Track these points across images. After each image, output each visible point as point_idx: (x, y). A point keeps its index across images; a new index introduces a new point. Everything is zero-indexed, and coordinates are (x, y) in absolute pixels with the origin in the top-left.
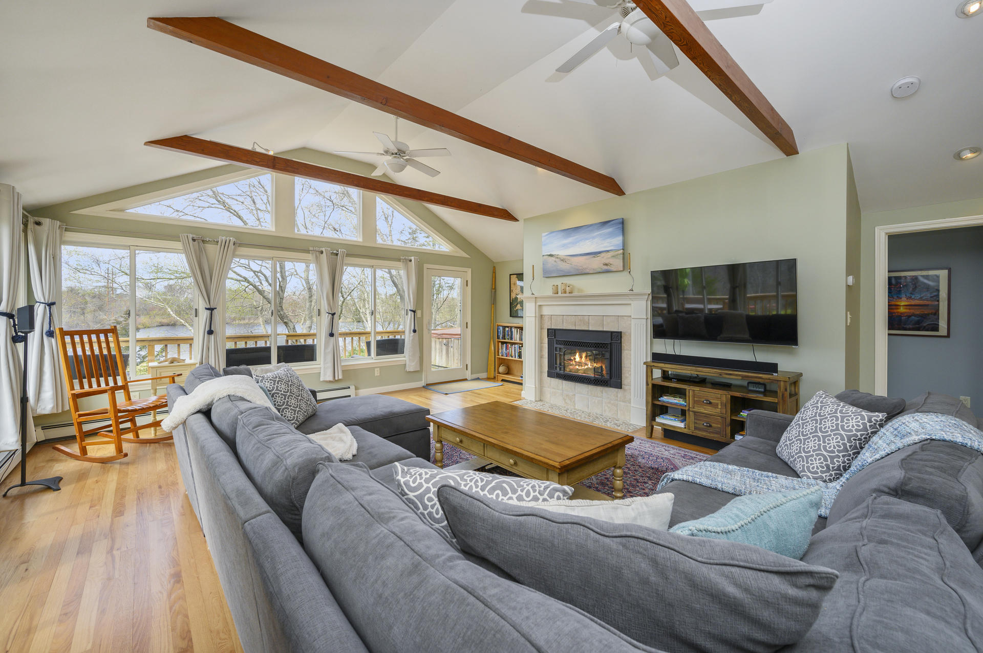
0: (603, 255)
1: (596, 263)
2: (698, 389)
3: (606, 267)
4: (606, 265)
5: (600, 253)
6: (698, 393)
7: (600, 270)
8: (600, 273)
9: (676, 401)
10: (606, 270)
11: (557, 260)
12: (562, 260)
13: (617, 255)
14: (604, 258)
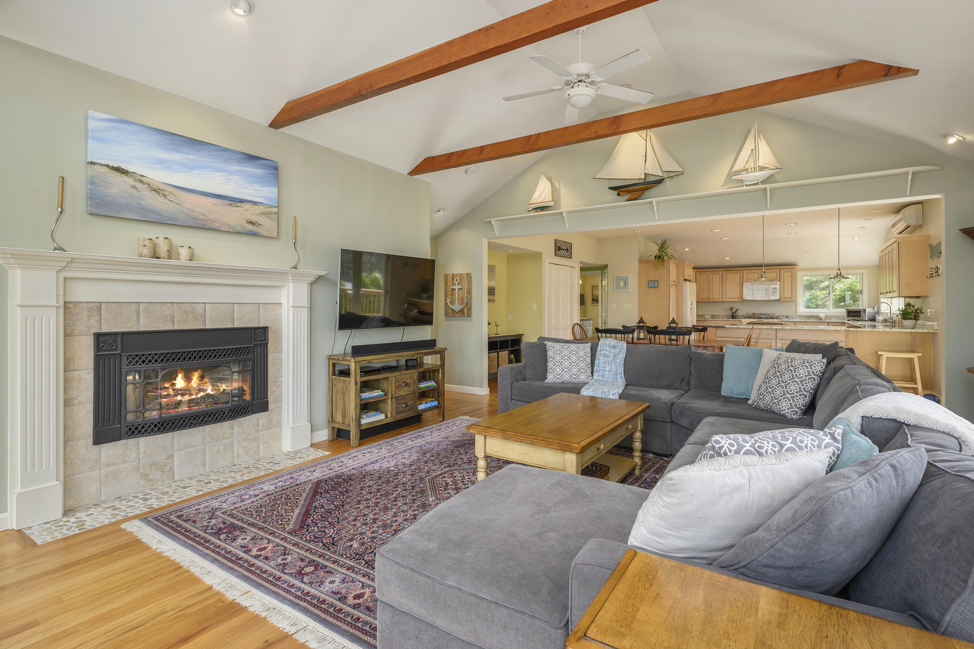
0: (247, 206)
1: (234, 217)
2: (398, 374)
3: (250, 227)
4: (252, 223)
5: (241, 201)
6: (399, 378)
7: (240, 229)
8: (240, 233)
9: (376, 394)
10: (252, 232)
11: (138, 185)
12: (154, 190)
13: (270, 213)
14: (251, 212)
